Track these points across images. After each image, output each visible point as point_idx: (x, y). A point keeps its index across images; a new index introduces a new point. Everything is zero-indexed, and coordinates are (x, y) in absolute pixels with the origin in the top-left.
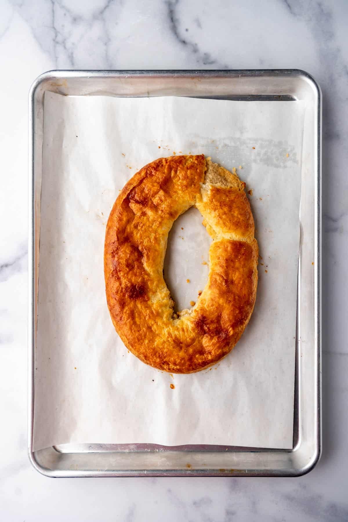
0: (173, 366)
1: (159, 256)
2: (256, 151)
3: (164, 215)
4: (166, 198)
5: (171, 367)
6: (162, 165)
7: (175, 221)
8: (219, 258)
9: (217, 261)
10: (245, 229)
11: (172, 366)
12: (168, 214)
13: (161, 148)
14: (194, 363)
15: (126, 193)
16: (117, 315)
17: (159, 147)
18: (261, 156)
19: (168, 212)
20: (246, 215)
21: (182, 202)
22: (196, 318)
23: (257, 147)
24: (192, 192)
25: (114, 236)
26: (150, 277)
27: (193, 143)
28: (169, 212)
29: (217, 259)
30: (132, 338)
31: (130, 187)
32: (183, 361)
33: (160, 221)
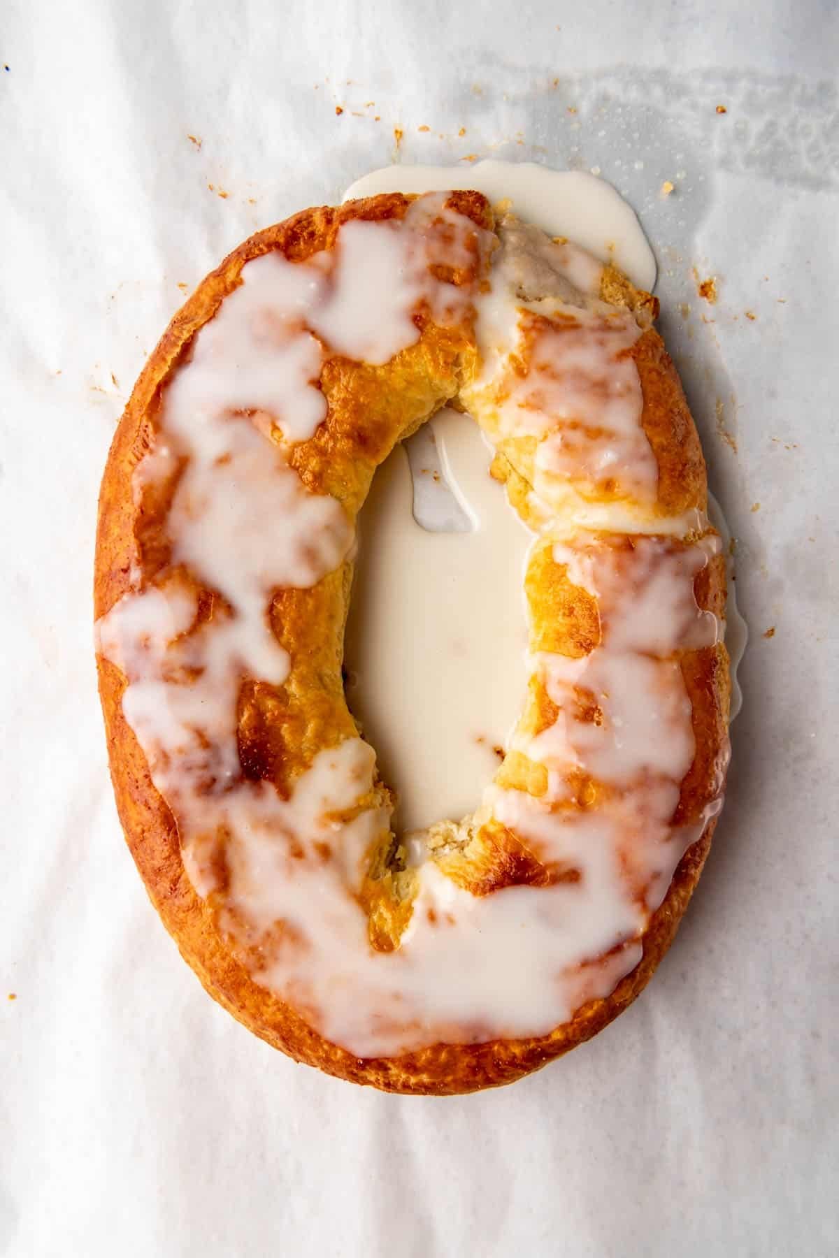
0: (404, 1076)
1: (323, 615)
2: (728, 121)
3: (331, 444)
4: (335, 373)
5: (395, 1079)
6: (312, 234)
7: (379, 467)
8: (571, 611)
9: (561, 623)
10: (673, 483)
11: (398, 1075)
12: (348, 436)
13: (347, 113)
14: (493, 1056)
15: (164, 359)
16: (158, 872)
17: (338, 108)
18: (752, 143)
19: (347, 427)
20: (672, 424)
21: (403, 384)
22: (490, 867)
23: (734, 103)
24: (443, 341)
25: (125, 544)
26: (286, 704)
27: (478, 91)
28: (353, 426)
29: (564, 614)
30: (225, 965)
31: (181, 332)
32: (443, 1056)
33: (317, 469)
